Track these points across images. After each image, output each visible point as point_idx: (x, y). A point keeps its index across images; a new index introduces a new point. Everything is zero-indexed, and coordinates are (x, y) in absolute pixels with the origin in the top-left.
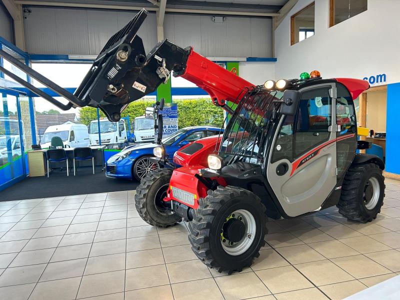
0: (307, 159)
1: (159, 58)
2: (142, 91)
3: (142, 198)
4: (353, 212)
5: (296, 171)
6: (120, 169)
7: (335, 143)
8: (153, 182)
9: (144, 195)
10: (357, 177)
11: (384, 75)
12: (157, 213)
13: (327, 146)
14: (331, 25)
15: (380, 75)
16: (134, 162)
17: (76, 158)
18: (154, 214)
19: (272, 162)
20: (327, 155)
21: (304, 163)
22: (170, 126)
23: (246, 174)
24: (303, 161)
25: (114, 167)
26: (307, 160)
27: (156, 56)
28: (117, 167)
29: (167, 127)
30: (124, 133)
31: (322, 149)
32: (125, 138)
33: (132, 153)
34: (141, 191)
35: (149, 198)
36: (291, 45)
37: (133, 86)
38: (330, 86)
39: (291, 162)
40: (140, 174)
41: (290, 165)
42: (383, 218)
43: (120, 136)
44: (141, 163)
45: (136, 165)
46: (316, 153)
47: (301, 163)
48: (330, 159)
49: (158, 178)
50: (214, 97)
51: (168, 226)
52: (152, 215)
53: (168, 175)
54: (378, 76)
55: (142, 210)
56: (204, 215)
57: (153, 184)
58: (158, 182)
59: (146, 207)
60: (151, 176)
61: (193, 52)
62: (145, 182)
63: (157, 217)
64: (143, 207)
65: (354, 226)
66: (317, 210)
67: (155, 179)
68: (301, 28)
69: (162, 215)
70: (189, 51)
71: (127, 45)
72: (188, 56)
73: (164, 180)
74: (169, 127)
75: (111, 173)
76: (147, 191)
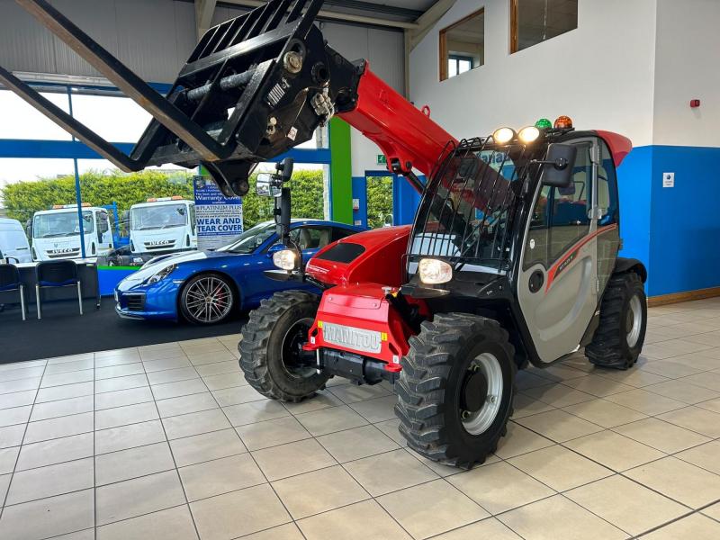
0: (565, 264)
3: (258, 349)
4: (611, 352)
5: (551, 285)
6: (150, 301)
7: (596, 237)
8: (278, 317)
9: (264, 341)
10: (617, 296)
12: (286, 374)
13: (589, 243)
14: (513, 50)
18: (280, 377)
19: (524, 269)
20: (586, 259)
22: (228, 218)
23: (488, 289)
24: (561, 268)
26: (565, 266)
29: (222, 222)
30: (108, 236)
31: (582, 248)
32: (110, 246)
34: (255, 335)
35: (272, 347)
36: (441, 80)
38: (592, 142)
39: (547, 270)
40: (195, 309)
41: (546, 274)
42: (645, 360)
43: (100, 241)
44: (195, 289)
45: (186, 294)
46: (575, 254)
47: (559, 272)
48: (589, 264)
49: (287, 308)
50: (393, 157)
51: (302, 399)
52: (277, 379)
53: (303, 302)
55: (258, 371)
56: (431, 366)
57: (278, 320)
58: (287, 316)
59: (268, 364)
60: (272, 306)
61: (368, 72)
62: (263, 318)
63: (287, 382)
64: (263, 365)
65: (611, 375)
66: (576, 350)
67: (282, 310)
68: (451, 52)
69: (293, 379)
70: (362, 69)
71: (299, 42)
73: (297, 312)
74: (225, 221)
75: (130, 309)
76: (268, 334)
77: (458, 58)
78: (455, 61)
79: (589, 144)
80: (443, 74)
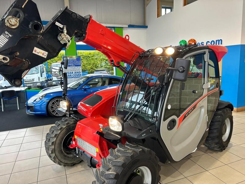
0: (189, 112)
1: (60, 24)
2: (43, 56)
3: (50, 146)
4: (215, 145)
7: (207, 97)
8: (60, 131)
9: (53, 143)
10: (218, 120)
11: (221, 40)
12: (65, 156)
13: (202, 100)
14: (185, 5)
15: (218, 40)
16: (48, 103)
17: (3, 98)
18: (61, 157)
19: (164, 120)
20: (201, 107)
21: (187, 116)
23: (143, 134)
24: (186, 115)
25: (32, 106)
26: (189, 114)
27: (56, 22)
28: (35, 106)
29: (74, 73)
30: (45, 74)
31: (199, 103)
32: (45, 78)
33: (46, 96)
34: (49, 139)
35: (57, 145)
36: (157, 17)
37: (34, 52)
38: (205, 52)
39: (178, 117)
40: (54, 111)
41: (177, 120)
43: (42, 76)
44: (53, 103)
45: (51, 103)
46: (194, 107)
47: (185, 117)
48: (203, 110)
49: (64, 127)
50: (111, 59)
51: (73, 165)
52: (60, 158)
53: (73, 124)
54: (217, 41)
55: (51, 155)
57: (60, 133)
58: (64, 131)
59: (55, 153)
60: (58, 126)
61: (92, 20)
62: (53, 131)
63: (65, 159)
64: (52, 153)
65: (214, 154)
66: (194, 151)
67: (61, 128)
68: (163, 6)
69: (69, 157)
70: (88, 20)
71: (18, 10)
72: (88, 23)
73: (70, 128)
74: (75, 73)
75: (31, 111)
76: (55, 139)
77: (166, 8)
78: (165, 9)
79: (204, 53)
80: (159, 15)
